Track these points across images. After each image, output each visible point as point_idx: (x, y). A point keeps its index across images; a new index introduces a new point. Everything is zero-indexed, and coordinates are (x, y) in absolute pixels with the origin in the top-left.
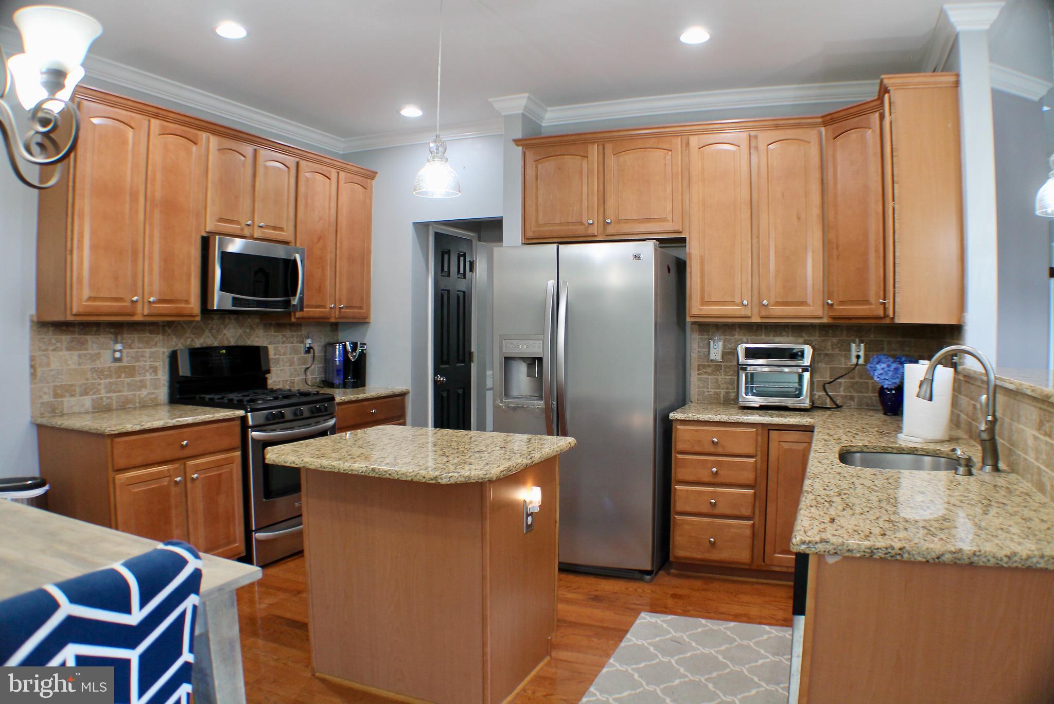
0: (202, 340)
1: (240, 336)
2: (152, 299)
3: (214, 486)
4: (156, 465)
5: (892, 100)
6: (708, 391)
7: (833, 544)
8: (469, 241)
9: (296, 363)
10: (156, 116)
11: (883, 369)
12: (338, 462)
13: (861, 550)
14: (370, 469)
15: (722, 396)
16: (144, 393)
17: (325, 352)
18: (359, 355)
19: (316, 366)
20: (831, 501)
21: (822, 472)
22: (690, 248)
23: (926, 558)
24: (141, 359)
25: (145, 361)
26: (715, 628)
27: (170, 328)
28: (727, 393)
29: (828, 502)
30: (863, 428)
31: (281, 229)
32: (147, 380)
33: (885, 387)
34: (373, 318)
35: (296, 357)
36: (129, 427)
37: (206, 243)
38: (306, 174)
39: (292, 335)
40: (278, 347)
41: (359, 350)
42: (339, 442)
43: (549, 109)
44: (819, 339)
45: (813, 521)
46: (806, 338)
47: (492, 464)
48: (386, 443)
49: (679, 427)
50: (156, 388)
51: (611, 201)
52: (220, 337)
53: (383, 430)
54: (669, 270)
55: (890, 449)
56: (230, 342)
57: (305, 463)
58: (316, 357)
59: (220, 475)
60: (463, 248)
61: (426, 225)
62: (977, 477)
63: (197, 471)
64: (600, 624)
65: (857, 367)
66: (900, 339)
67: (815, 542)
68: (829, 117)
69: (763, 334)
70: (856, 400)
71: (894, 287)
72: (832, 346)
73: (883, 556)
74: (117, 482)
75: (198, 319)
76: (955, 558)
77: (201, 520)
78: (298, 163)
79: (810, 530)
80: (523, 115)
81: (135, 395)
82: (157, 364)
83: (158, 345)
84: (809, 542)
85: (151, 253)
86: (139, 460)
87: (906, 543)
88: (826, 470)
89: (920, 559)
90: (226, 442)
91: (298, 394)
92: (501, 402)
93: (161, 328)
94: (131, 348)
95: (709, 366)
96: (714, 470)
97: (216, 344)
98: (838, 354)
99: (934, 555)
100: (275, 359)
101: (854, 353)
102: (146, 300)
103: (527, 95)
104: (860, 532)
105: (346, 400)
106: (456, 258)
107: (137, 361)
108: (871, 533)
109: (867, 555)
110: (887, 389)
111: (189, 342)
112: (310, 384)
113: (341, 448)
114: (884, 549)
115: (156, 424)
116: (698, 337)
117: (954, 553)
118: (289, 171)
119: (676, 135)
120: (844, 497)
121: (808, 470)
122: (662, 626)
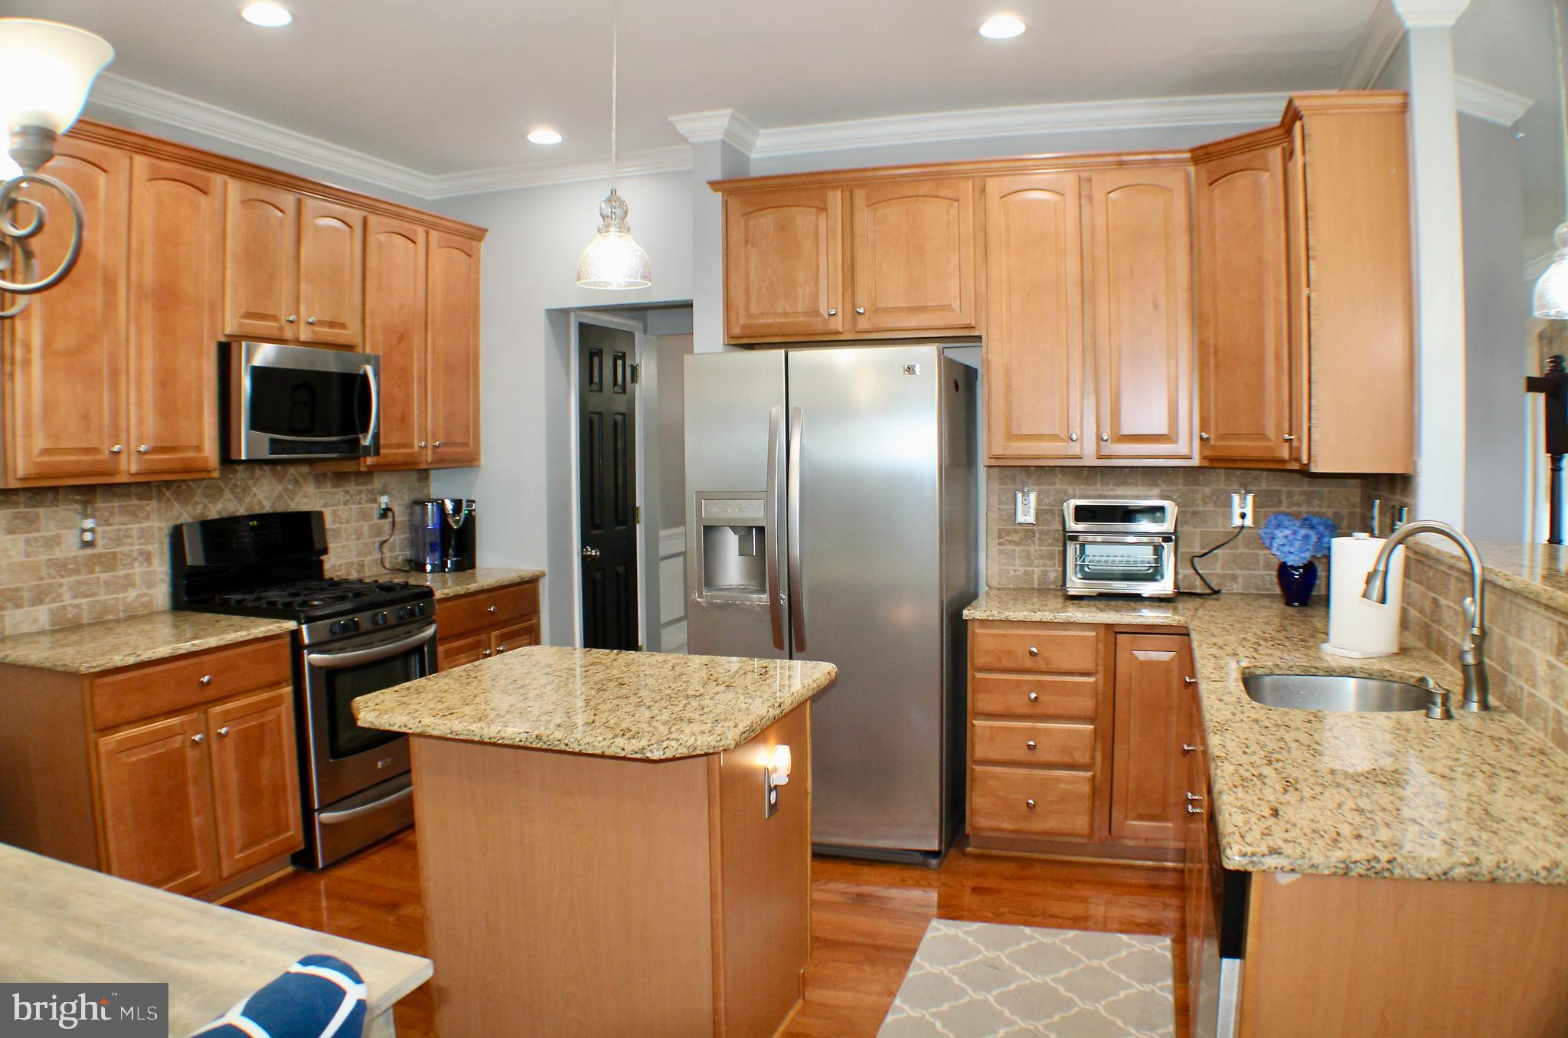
0: (219, 506)
1: (280, 496)
2: (142, 448)
3: (253, 744)
4: (162, 718)
5: (1306, 132)
6: (1015, 570)
7: (1288, 857)
8: (630, 336)
9: (366, 535)
10: (143, 150)
11: (1286, 537)
12: (479, 725)
13: (1331, 865)
14: (534, 736)
15: (1036, 577)
16: (132, 594)
17: (411, 514)
18: (466, 518)
19: (397, 537)
20: (1260, 775)
21: (1230, 720)
22: (987, 352)
23: (1427, 874)
24: (125, 540)
25: (132, 544)
26: (1047, 940)
27: (168, 489)
28: (1044, 573)
29: (1257, 777)
30: (1264, 633)
31: (343, 326)
32: (134, 573)
33: (1289, 564)
34: (484, 458)
35: (366, 526)
36: (118, 660)
37: (225, 353)
38: (378, 236)
39: (359, 491)
40: (338, 510)
41: (465, 512)
42: (468, 683)
43: (762, 132)
44: (1184, 488)
45: (1247, 815)
46: (1165, 487)
47: (726, 719)
48: (542, 682)
49: (977, 631)
50: (150, 585)
51: (863, 279)
52: (248, 499)
53: (530, 656)
54: (957, 388)
55: (1313, 670)
56: (263, 507)
57: (424, 726)
58: (397, 525)
59: (262, 726)
60: (621, 347)
61: (566, 312)
62: (1461, 722)
63: (225, 722)
64: (870, 941)
65: (1244, 531)
66: (1306, 488)
67: (1261, 853)
68: (1202, 152)
69: (1099, 483)
70: (1240, 580)
71: (1310, 419)
72: (1203, 499)
73: (1363, 872)
74: (103, 749)
75: (216, 474)
76: (1471, 874)
77: (234, 797)
78: (365, 220)
79: (1247, 832)
80: (723, 142)
81: (117, 599)
82: (150, 548)
83: (151, 517)
84: (1253, 854)
85: (140, 373)
86: (135, 711)
87: (1395, 851)
88: (1234, 714)
89: (1418, 875)
90: (268, 673)
91: (377, 590)
92: (700, 596)
93: (154, 490)
94: (110, 525)
95: (1016, 531)
96: (1033, 695)
97: (242, 511)
98: (1214, 511)
99: (1439, 870)
100: (333, 530)
101: (1237, 510)
102: (133, 448)
103: (729, 111)
104: (1322, 833)
105: (451, 595)
106: (611, 363)
107: (118, 545)
108: (1338, 834)
109: (1340, 872)
110: (1292, 567)
111: (199, 509)
112: (388, 567)
113: (476, 696)
114: (1365, 863)
115: (160, 652)
116: (998, 487)
117: (1469, 865)
118: (352, 233)
119: (963, 176)
120: (1278, 765)
121: (1207, 716)
122: (967, 941)
